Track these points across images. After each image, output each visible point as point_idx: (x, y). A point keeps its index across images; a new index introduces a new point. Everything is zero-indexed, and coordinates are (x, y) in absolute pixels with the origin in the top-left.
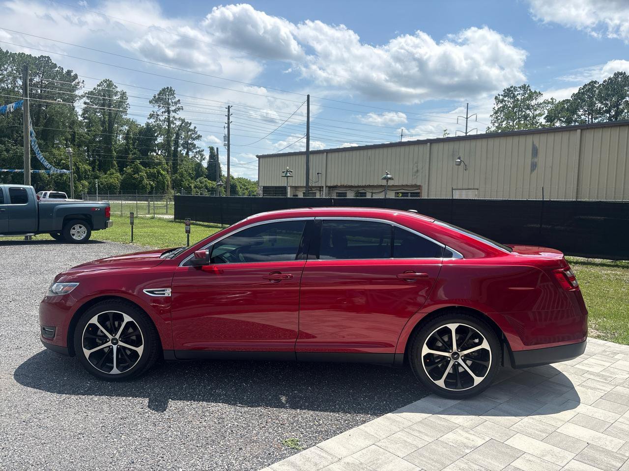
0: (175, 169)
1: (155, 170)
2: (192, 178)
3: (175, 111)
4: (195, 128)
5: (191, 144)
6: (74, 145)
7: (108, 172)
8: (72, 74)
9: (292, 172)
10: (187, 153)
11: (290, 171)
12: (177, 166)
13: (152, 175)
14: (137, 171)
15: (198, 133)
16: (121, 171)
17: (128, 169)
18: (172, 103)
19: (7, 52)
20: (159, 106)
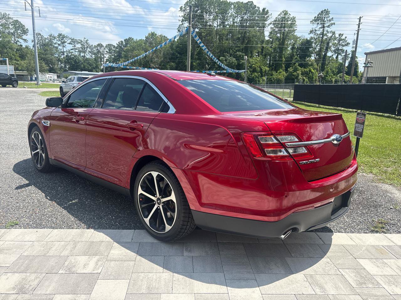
0: (323, 68)
1: (308, 69)
2: (334, 75)
3: (328, 26)
4: (346, 37)
5: (341, 50)
6: (262, 55)
7: (278, 72)
8: (266, 10)
9: (372, 63)
10: (337, 57)
11: (371, 62)
12: (325, 66)
13: (305, 73)
14: (296, 70)
15: (348, 42)
16: (286, 70)
17: (291, 69)
18: (328, 20)
19: (230, 2)
20: (318, 24)
